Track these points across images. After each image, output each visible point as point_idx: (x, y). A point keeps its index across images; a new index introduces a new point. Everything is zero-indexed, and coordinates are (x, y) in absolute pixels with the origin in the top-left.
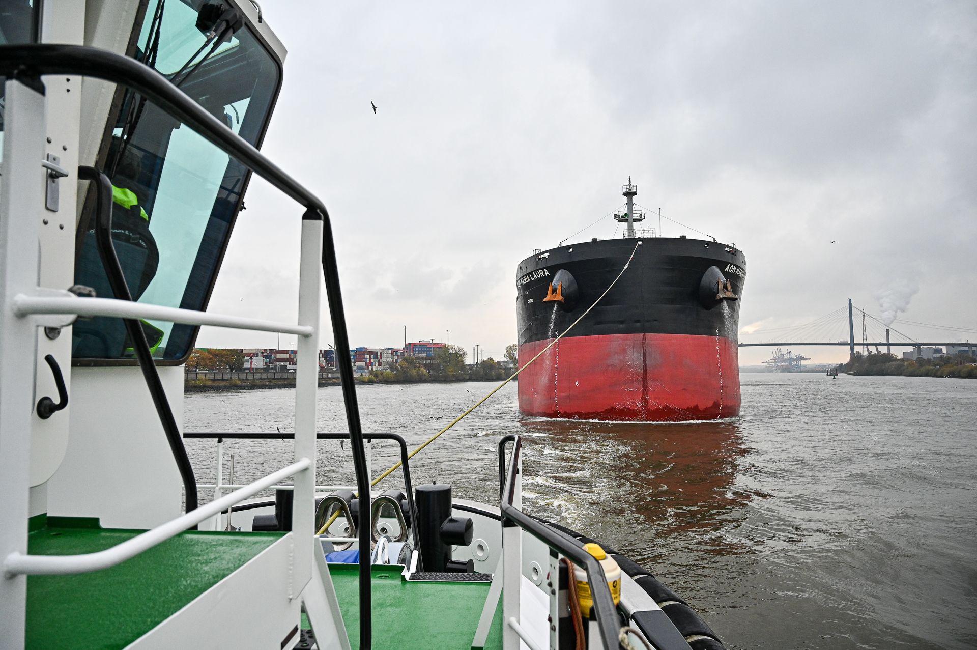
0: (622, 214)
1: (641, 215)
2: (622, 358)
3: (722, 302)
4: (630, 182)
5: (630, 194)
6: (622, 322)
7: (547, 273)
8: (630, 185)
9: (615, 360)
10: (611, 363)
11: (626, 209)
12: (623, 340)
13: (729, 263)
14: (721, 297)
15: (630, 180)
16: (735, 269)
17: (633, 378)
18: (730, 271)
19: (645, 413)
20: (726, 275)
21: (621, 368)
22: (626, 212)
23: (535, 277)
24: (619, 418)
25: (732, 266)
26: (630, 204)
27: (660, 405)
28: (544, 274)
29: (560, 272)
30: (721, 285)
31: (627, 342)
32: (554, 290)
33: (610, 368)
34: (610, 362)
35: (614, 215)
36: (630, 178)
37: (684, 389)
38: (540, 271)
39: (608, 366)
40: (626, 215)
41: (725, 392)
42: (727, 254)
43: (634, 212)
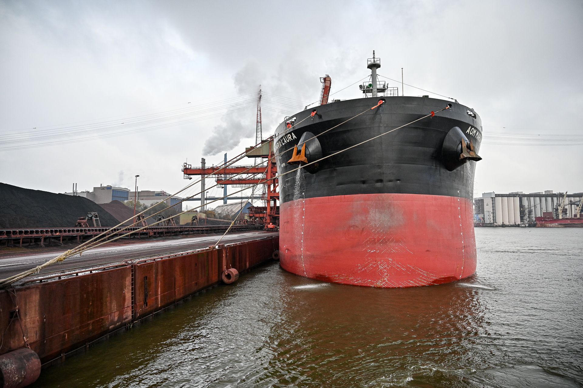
0: (367, 84)
1: (384, 85)
2: (364, 219)
3: (465, 162)
4: (374, 56)
5: (374, 66)
6: (364, 182)
7: (294, 137)
8: (374, 58)
9: (357, 220)
10: (353, 224)
11: (371, 80)
12: (365, 200)
13: (471, 125)
14: (465, 156)
15: (374, 54)
16: (475, 132)
17: (375, 239)
18: (471, 134)
19: (387, 275)
20: (468, 135)
21: (363, 229)
22: (371, 83)
23: (285, 141)
24: (360, 279)
25: (473, 129)
26: (374, 76)
27: (403, 267)
28: (292, 137)
29: (305, 134)
30: (464, 145)
31: (369, 202)
32: (299, 152)
33: (352, 228)
34: (351, 222)
35: (360, 86)
36: (374, 52)
37: (428, 251)
38: (289, 135)
39: (350, 227)
40: (370, 85)
41: (466, 252)
42: (468, 116)
43: (378, 83)
